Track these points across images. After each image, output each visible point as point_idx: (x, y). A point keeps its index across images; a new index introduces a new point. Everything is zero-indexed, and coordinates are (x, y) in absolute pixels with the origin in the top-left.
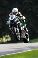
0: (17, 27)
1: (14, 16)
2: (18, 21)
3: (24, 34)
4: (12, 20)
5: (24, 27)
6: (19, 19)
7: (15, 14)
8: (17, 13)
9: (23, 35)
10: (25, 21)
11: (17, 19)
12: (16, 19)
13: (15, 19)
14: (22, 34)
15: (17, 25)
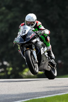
0: (34, 48)
1: (28, 29)
2: (34, 38)
3: (47, 63)
4: (24, 34)
5: (46, 49)
6: (36, 33)
7: (30, 24)
8: (34, 22)
9: (45, 63)
10: (48, 38)
11: (33, 34)
12: (31, 33)
13: (29, 33)
14: (42, 61)
15: (33, 45)
